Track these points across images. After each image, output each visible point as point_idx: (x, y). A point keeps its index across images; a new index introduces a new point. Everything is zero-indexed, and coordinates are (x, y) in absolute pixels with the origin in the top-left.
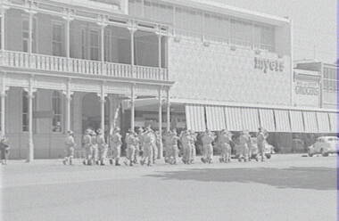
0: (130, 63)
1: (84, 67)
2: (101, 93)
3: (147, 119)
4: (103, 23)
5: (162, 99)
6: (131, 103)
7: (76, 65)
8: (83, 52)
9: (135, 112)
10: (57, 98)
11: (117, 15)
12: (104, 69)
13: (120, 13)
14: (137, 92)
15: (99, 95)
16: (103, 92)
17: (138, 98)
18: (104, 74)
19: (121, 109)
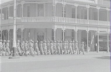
0: (97, 20)
1: (81, 21)
2: (87, 30)
3: (104, 39)
4: (88, 7)
5: (108, 32)
6: (98, 33)
7: (79, 21)
8: (82, 16)
9: (99, 36)
10: (73, 32)
11: (94, 4)
12: (88, 22)
13: (95, 3)
14: (100, 30)
15: (86, 31)
16: (88, 30)
17: (100, 32)
18: (88, 24)
19: (95, 35)
